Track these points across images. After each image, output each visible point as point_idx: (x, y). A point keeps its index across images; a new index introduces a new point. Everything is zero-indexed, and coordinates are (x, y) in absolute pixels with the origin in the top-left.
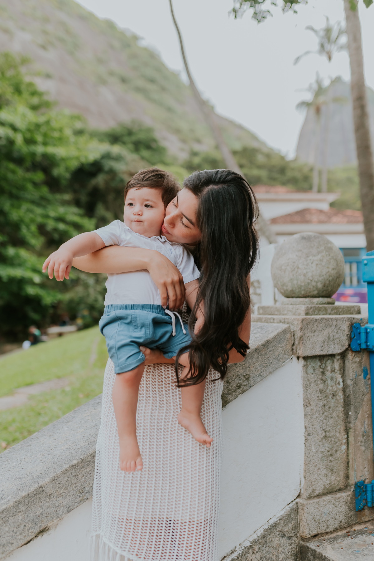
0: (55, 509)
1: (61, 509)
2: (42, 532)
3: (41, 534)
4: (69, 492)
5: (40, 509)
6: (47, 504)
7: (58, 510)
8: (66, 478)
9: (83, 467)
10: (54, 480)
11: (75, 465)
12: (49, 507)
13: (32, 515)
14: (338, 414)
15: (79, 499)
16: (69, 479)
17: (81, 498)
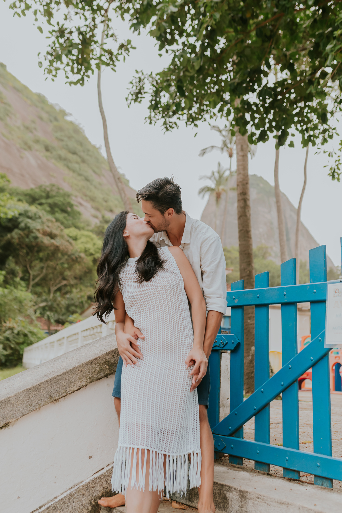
0: (15, 412)
1: (19, 413)
2: (6, 425)
3: (4, 428)
4: (24, 404)
5: (7, 410)
6: (11, 408)
7: (17, 413)
8: (23, 396)
9: (33, 391)
10: (16, 395)
11: (29, 389)
12: (12, 410)
13: (2, 413)
15: (29, 409)
16: (25, 396)
17: (30, 409)
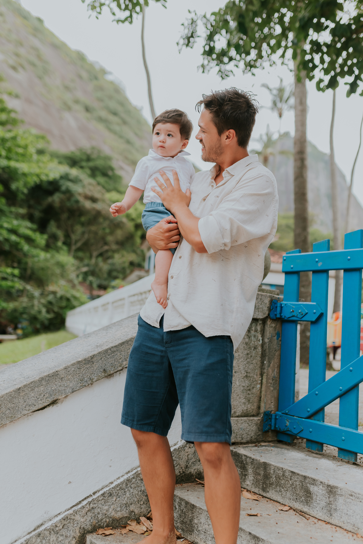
0: (64, 388)
1: (68, 389)
2: (54, 402)
3: (52, 405)
4: (74, 379)
5: (55, 386)
6: (60, 384)
7: (66, 389)
8: (73, 369)
9: (85, 364)
10: (65, 368)
11: (80, 361)
12: (60, 386)
13: (49, 389)
14: (256, 362)
15: (80, 385)
16: (75, 370)
17: (81, 384)
